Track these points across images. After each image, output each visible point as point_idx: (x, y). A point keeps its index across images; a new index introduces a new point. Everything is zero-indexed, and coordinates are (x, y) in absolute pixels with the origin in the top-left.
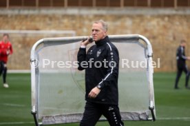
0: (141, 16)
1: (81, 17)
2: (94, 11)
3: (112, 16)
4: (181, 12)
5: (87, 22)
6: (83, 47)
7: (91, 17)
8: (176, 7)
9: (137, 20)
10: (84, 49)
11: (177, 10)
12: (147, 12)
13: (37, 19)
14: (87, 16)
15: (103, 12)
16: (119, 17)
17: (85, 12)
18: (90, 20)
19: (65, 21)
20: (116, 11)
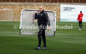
0: (32, 5)
1: (15, 5)
2: (19, 3)
3: (24, 5)
4: (44, 4)
5: (16, 7)
6: (36, 13)
7: (18, 5)
8: (43, 2)
9: (31, 6)
10: (37, 13)
11: (43, 3)
12: (34, 4)
13: (2, 5)
14: (17, 5)
15: (21, 3)
16: (26, 5)
17: (16, 3)
18: (17, 6)
19: (10, 6)
20: (25, 3)
